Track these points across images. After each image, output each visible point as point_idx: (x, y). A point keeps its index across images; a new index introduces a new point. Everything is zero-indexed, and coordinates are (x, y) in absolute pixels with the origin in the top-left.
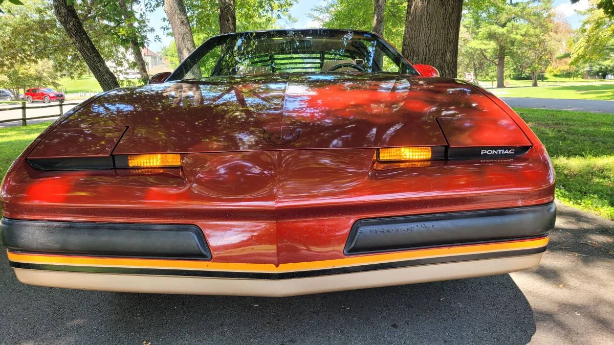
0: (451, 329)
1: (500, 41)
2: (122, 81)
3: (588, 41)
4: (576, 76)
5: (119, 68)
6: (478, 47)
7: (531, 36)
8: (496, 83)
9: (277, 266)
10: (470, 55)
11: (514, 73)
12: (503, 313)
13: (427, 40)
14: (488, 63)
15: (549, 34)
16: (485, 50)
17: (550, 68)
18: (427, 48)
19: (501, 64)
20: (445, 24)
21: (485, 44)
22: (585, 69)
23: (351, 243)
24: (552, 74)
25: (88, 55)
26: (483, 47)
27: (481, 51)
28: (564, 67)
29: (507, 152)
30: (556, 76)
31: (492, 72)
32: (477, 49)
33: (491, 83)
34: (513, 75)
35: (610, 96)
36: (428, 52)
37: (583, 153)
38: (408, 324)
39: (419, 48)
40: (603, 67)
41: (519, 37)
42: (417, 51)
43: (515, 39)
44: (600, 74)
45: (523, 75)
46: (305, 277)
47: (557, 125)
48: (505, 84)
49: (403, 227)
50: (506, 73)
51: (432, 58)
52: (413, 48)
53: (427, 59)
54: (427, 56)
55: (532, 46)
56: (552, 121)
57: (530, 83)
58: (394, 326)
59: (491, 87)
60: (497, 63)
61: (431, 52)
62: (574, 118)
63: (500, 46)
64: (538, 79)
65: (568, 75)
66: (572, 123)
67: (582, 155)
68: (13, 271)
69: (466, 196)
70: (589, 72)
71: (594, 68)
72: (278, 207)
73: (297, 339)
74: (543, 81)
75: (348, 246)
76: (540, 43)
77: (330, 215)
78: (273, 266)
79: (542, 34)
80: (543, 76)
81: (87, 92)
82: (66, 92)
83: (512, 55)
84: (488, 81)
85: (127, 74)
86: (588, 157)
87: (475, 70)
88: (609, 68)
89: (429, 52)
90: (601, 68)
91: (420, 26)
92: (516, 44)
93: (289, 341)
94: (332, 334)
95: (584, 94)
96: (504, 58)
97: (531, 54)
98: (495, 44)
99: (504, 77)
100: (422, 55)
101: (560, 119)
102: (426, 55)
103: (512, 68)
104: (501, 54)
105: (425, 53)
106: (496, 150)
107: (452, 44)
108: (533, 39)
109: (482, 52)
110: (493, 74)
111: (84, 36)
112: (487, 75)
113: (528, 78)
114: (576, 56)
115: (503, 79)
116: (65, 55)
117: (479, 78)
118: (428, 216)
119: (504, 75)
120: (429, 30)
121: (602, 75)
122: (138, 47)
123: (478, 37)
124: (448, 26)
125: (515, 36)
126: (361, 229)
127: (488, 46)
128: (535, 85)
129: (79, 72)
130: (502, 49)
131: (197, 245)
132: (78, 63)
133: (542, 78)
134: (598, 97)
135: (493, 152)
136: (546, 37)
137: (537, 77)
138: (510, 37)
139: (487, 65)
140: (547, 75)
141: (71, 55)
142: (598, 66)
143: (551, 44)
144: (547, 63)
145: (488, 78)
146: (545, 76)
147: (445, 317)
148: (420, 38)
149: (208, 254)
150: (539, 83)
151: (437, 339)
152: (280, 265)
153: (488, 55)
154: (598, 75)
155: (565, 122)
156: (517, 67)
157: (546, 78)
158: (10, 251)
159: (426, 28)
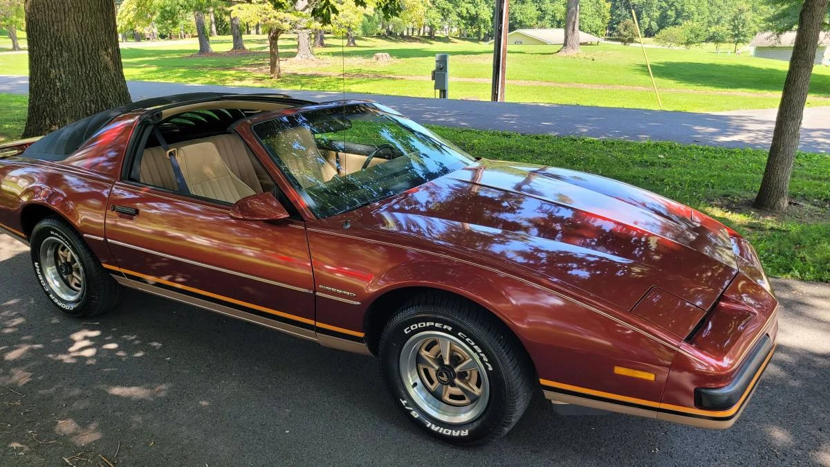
13: (79, 28)
18: (83, 39)
20: (101, 5)
36: (85, 47)
39: (70, 39)
42: (67, 42)
53: (87, 56)
54: (86, 51)
61: (90, 46)
89: (88, 47)
100: (77, 50)
102: (83, 50)
105: (81, 48)
120: (80, 12)
148: (67, 24)
159: (74, 8)
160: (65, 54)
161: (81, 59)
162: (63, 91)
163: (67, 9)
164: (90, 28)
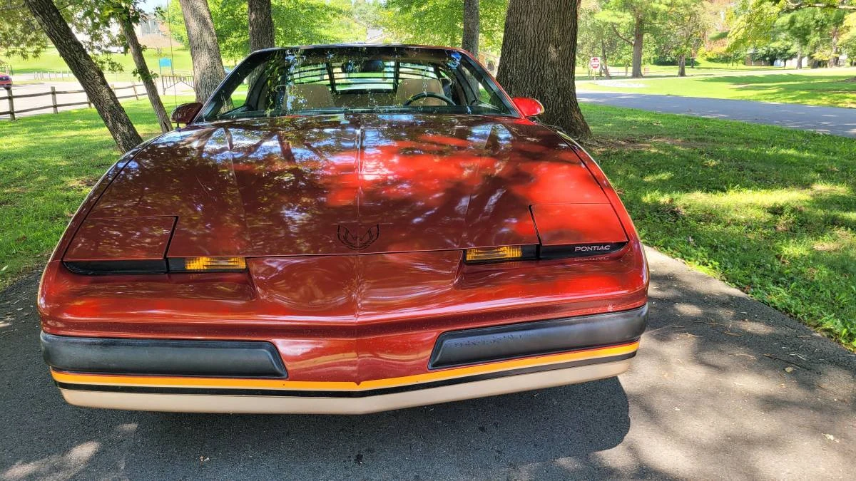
0: (543, 431)
1: (637, 12)
2: (102, 62)
3: (749, 21)
4: (736, 61)
5: (96, 44)
6: (609, 20)
7: (678, 6)
8: (630, 69)
9: (358, 384)
10: (598, 30)
11: (656, 56)
12: (599, 411)
13: (536, 28)
14: (620, 42)
15: (702, 4)
16: (618, 25)
17: (702, 50)
18: (537, 38)
19: (639, 44)
20: (560, 7)
21: (618, 17)
22: (748, 52)
23: (436, 357)
24: (705, 58)
25: (61, 43)
26: (616, 20)
27: (613, 24)
28: (720, 49)
29: (602, 248)
30: (710, 60)
31: (626, 54)
32: (607, 23)
33: (623, 69)
34: (654, 58)
35: (774, 93)
36: (537, 44)
37: (725, 187)
38: (497, 426)
39: (526, 38)
40: (772, 49)
41: (663, 8)
42: (523, 41)
43: (658, 10)
44: (767, 59)
45: (668, 59)
46: (387, 393)
47: (701, 141)
48: (642, 71)
49: (490, 338)
50: (645, 56)
51: (543, 51)
52: (517, 38)
53: (536, 53)
55: (680, 20)
56: (696, 135)
57: (675, 70)
58: (482, 429)
59: (624, 74)
60: (633, 43)
61: (541, 43)
62: (724, 131)
63: (638, 19)
64: (687, 64)
65: (726, 59)
66: (719, 138)
67: (723, 191)
68: (60, 392)
69: (555, 303)
70: (753, 55)
71: (760, 51)
72: (359, 322)
73: (375, 447)
74: (693, 67)
75: (432, 361)
76: (691, 15)
77: (413, 329)
78: (353, 384)
79: (693, 4)
80: (693, 60)
81: (45, 72)
82: (12, 72)
83: (655, 32)
84: (620, 65)
85: (109, 52)
86: (730, 193)
87: (604, 51)
88: (779, 51)
89: (539, 44)
90: (769, 51)
91: (528, 6)
92: (659, 17)
93: (366, 450)
94: (413, 440)
95: (742, 89)
96: (642, 35)
97: (677, 31)
98: (631, 17)
99: (642, 62)
101: (706, 132)
103: (653, 48)
104: (639, 29)
105: (533, 45)
106: (590, 247)
107: (570, 33)
108: (682, 11)
109: (614, 27)
110: (628, 57)
111: (54, 15)
112: (620, 58)
113: (673, 63)
114: (734, 40)
115: (640, 65)
116: (12, 23)
117: (609, 62)
118: (516, 326)
119: (642, 59)
120: (540, 13)
121: (770, 60)
122: (131, 23)
123: (609, 5)
124: (565, 9)
125: (658, 5)
126: (446, 342)
127: (622, 19)
128: (682, 74)
129: (35, 48)
130: (640, 22)
131: (272, 362)
132: (33, 35)
133: (692, 63)
134: (758, 95)
135: (587, 249)
136: (699, 8)
137: (684, 62)
138: (652, 7)
139: (620, 45)
140: (698, 59)
141: (21, 22)
142: (766, 49)
143: (706, 18)
144: (699, 42)
145: (620, 62)
146: (696, 60)
147: (538, 417)
148: (527, 24)
149: (284, 373)
150: (688, 70)
151: (527, 443)
152: (362, 383)
153: (621, 31)
154: (765, 61)
155: (711, 138)
156: (660, 47)
157: (697, 64)
158: (54, 370)
159: (536, 10)
160: (520, 51)
161: (531, 55)
162: (511, 83)
163: (529, 10)
164: (545, 28)
